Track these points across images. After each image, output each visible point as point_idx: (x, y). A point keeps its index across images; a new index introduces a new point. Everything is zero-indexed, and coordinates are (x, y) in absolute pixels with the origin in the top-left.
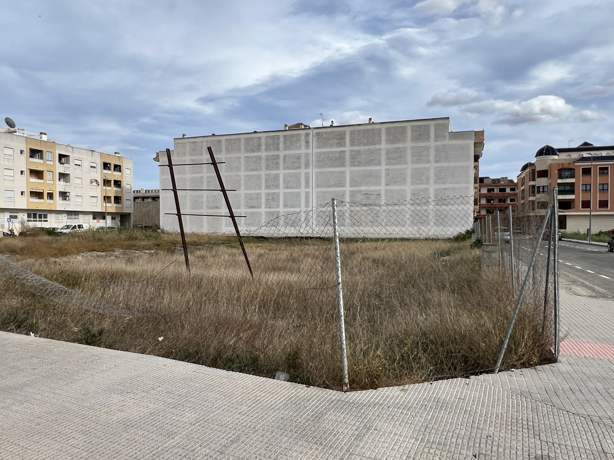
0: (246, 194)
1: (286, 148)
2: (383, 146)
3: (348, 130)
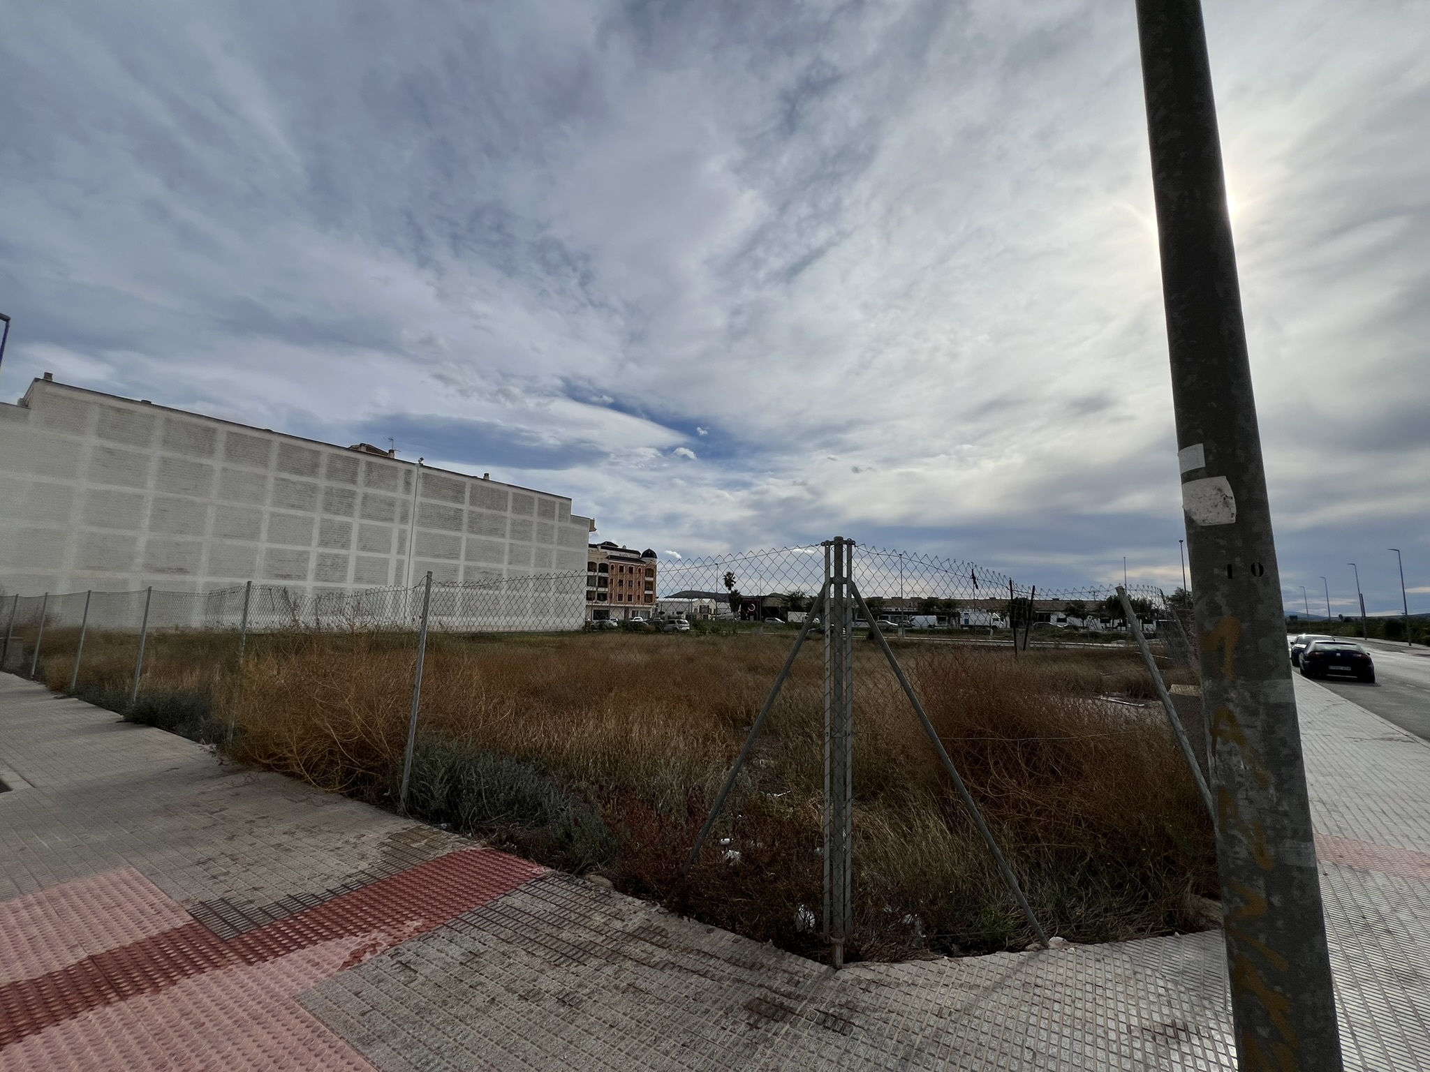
0: (270, 550)
1: (369, 483)
3: (469, 482)
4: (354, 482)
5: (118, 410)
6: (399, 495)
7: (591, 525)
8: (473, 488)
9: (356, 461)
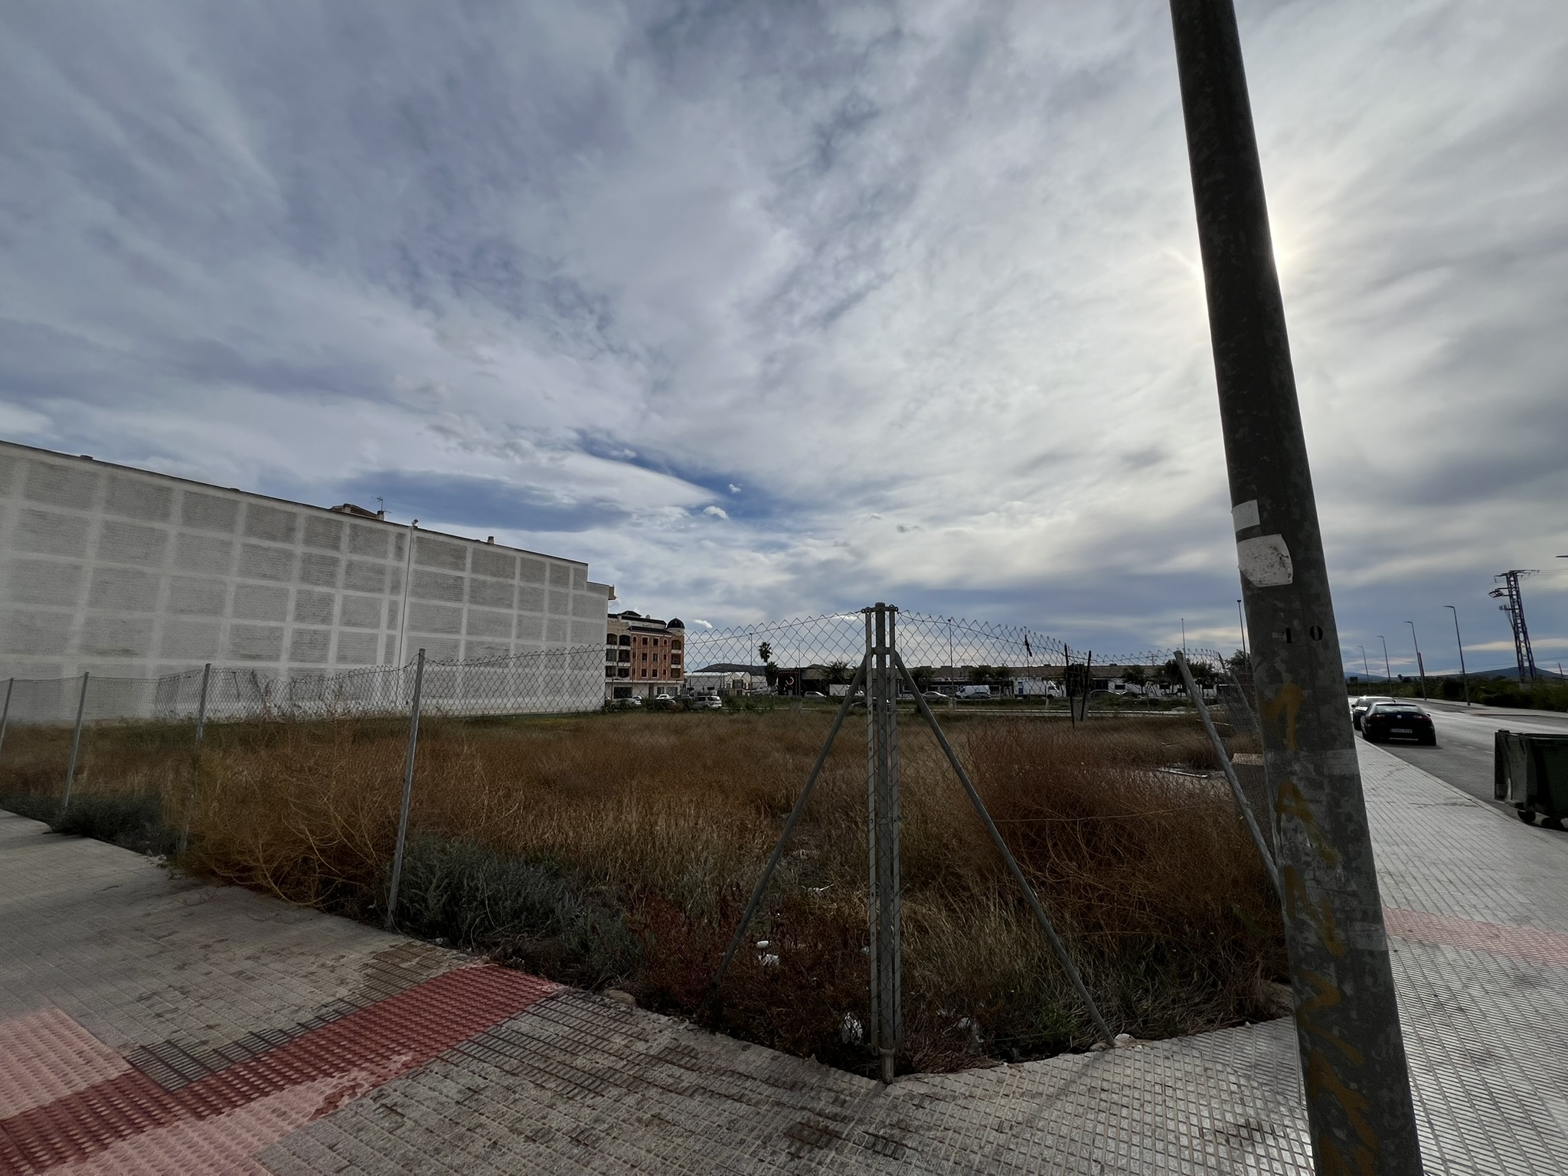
0: (236, 626)
1: (354, 549)
3: (470, 547)
4: (336, 548)
5: (52, 467)
6: (390, 562)
7: (610, 592)
8: (475, 553)
9: (340, 524)
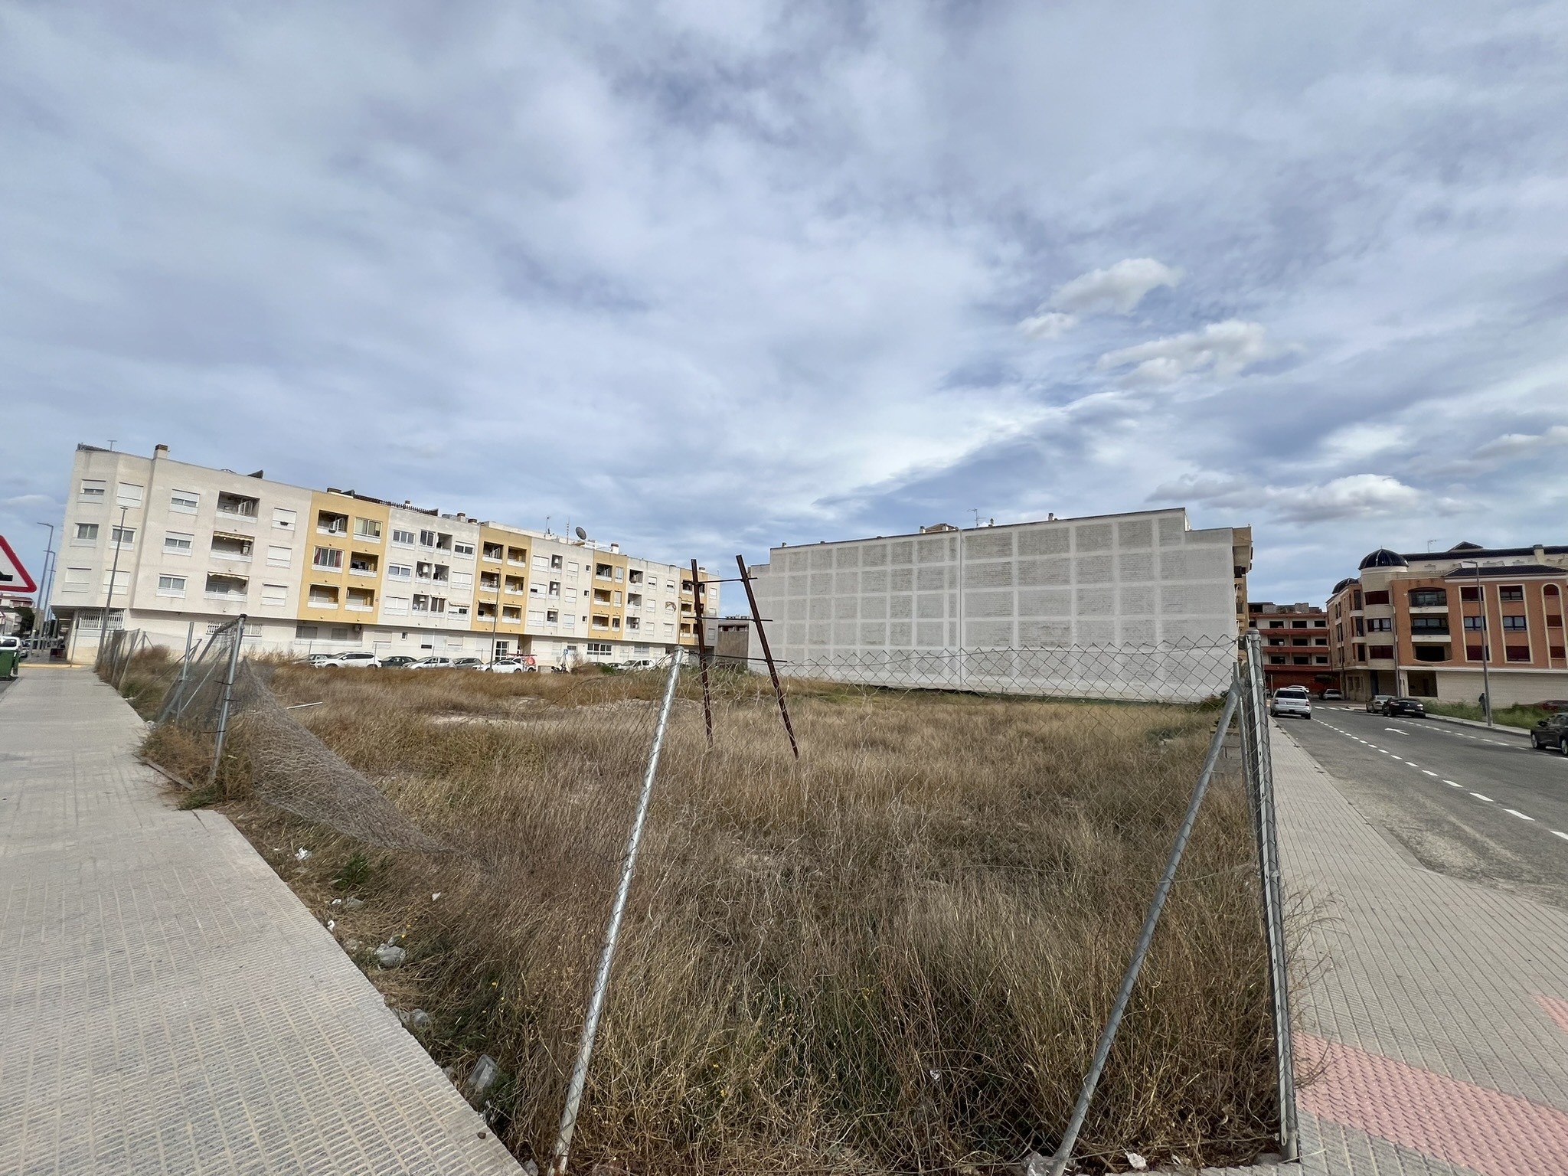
0: (863, 624)
1: (922, 559)
2: (1073, 554)
3: (1015, 532)
6: (947, 563)
8: (1021, 536)
9: (916, 544)
